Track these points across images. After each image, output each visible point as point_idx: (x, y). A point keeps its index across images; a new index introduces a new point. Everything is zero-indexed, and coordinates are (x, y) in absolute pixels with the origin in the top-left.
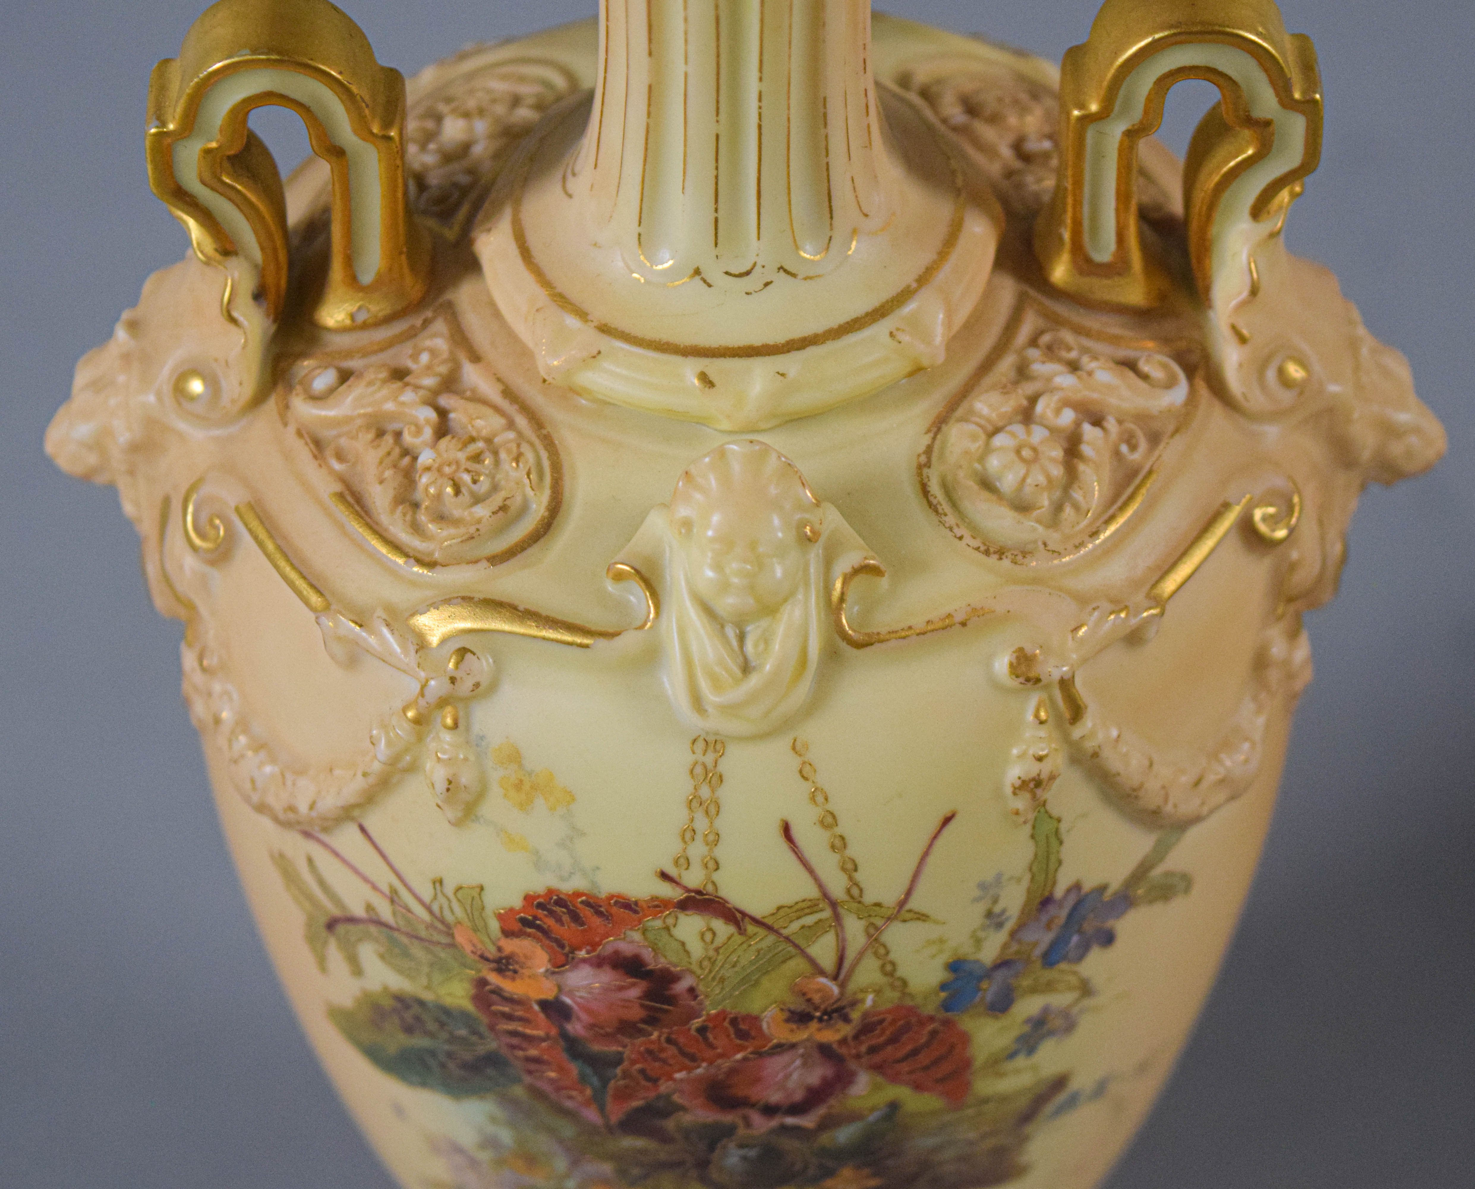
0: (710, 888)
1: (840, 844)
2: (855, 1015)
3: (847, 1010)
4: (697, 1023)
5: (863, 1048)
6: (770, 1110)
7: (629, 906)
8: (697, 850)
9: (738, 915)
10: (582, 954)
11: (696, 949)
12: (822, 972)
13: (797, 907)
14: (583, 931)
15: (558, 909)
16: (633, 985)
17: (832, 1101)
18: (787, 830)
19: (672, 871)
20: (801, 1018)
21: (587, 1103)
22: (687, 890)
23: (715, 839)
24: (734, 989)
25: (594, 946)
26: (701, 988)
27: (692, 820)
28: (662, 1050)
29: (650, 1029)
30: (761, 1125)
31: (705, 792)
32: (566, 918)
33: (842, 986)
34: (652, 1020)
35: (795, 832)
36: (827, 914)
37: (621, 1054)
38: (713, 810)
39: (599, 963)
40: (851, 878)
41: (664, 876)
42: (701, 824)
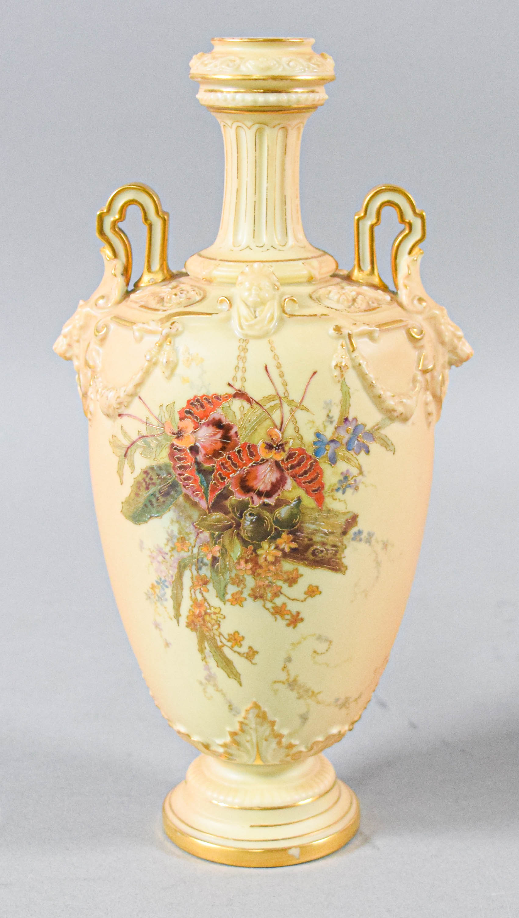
0: (243, 389)
1: (282, 375)
2: (287, 449)
3: (284, 446)
4: (237, 449)
5: (289, 466)
6: (260, 494)
7: (217, 397)
8: (239, 375)
9: (251, 400)
10: (203, 421)
11: (238, 415)
12: (276, 427)
13: (269, 397)
14: (204, 411)
15: (196, 403)
16: (219, 432)
17: (280, 492)
18: (266, 367)
19: (232, 383)
20: (269, 447)
21: (202, 498)
22: (236, 390)
23: (245, 370)
24: (250, 432)
25: (207, 416)
26: (239, 433)
27: (238, 363)
28: (227, 463)
29: (223, 452)
30: (258, 501)
31: (242, 354)
32: (199, 407)
33: (282, 434)
34: (224, 449)
35: (268, 369)
36: (278, 402)
37: (214, 466)
38: (244, 359)
39: (208, 425)
40: (285, 388)
41: (229, 385)
42: (241, 365)
